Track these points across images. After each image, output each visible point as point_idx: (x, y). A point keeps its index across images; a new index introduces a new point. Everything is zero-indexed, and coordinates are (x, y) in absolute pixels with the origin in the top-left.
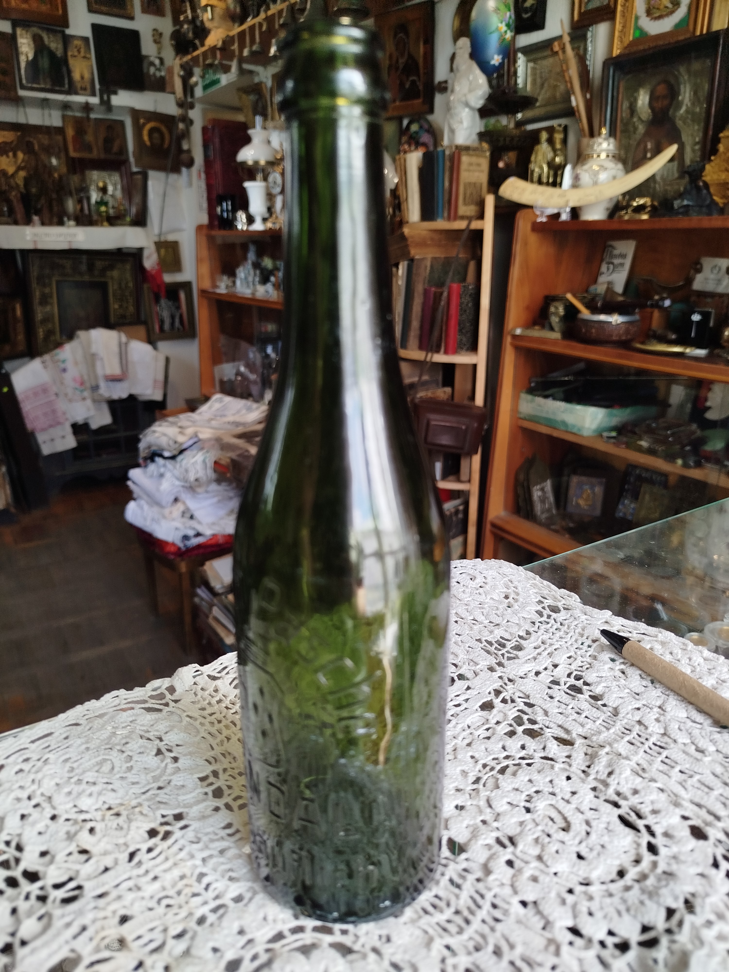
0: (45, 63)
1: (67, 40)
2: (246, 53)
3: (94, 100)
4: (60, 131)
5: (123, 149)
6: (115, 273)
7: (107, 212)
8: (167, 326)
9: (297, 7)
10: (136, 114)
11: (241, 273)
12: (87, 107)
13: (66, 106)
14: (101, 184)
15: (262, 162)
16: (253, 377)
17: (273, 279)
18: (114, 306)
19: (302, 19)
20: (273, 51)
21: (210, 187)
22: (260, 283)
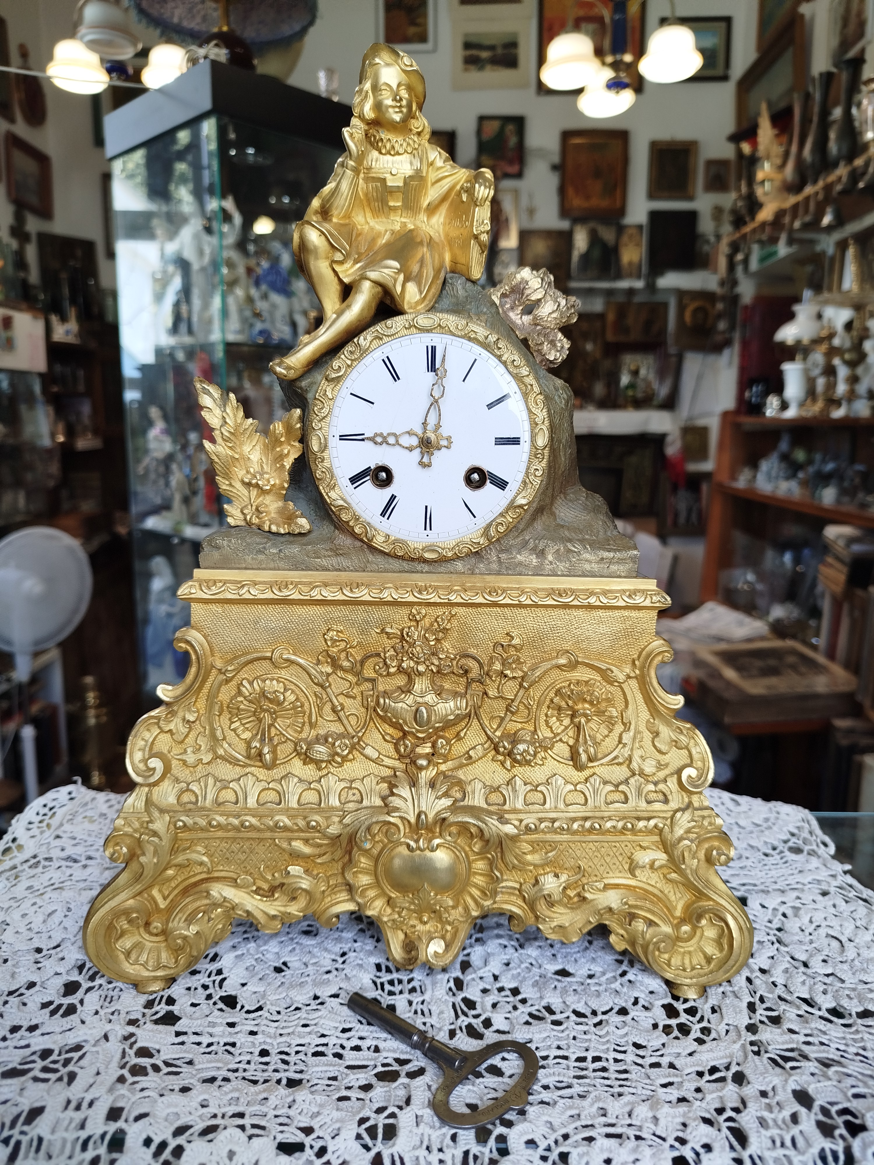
0: (596, 253)
1: (621, 229)
2: (797, 224)
3: (639, 284)
4: (601, 317)
5: (663, 330)
6: (633, 460)
7: (633, 396)
8: (682, 519)
9: (860, 171)
10: (681, 294)
11: (765, 466)
12: (631, 292)
13: (610, 293)
14: (633, 367)
15: (806, 341)
16: (759, 587)
17: (801, 475)
18: (628, 494)
19: (861, 185)
20: (827, 220)
21: (743, 370)
22: (788, 478)
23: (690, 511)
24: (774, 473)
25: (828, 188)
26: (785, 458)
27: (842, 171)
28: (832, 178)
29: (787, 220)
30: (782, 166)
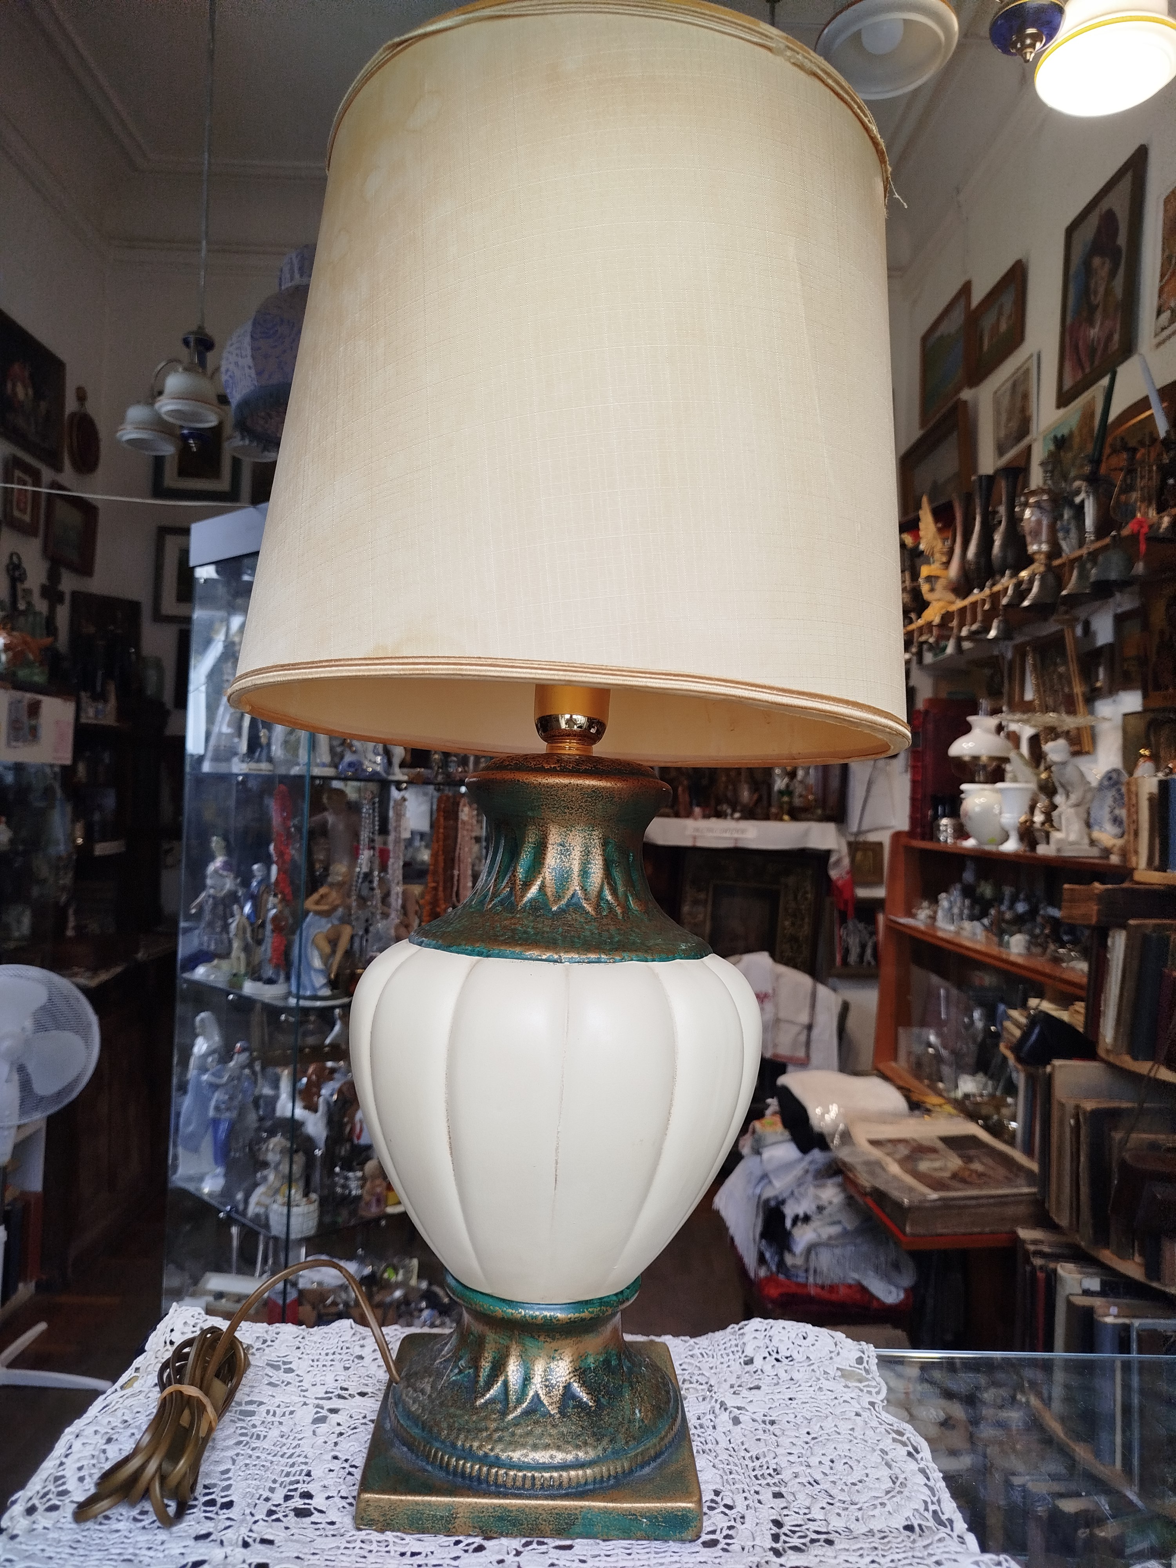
6: (791, 881)
7: (790, 804)
8: (854, 957)
11: (945, 901)
15: (986, 758)
16: (944, 1052)
17: (992, 912)
18: (784, 923)
19: (1026, 603)
20: (993, 634)
21: (915, 784)
22: (972, 918)
23: (863, 947)
24: (956, 911)
25: (995, 598)
26: (968, 892)
27: (1006, 582)
28: (996, 588)
29: (955, 623)
30: (947, 564)
